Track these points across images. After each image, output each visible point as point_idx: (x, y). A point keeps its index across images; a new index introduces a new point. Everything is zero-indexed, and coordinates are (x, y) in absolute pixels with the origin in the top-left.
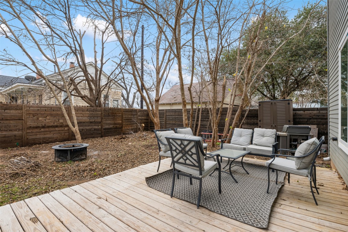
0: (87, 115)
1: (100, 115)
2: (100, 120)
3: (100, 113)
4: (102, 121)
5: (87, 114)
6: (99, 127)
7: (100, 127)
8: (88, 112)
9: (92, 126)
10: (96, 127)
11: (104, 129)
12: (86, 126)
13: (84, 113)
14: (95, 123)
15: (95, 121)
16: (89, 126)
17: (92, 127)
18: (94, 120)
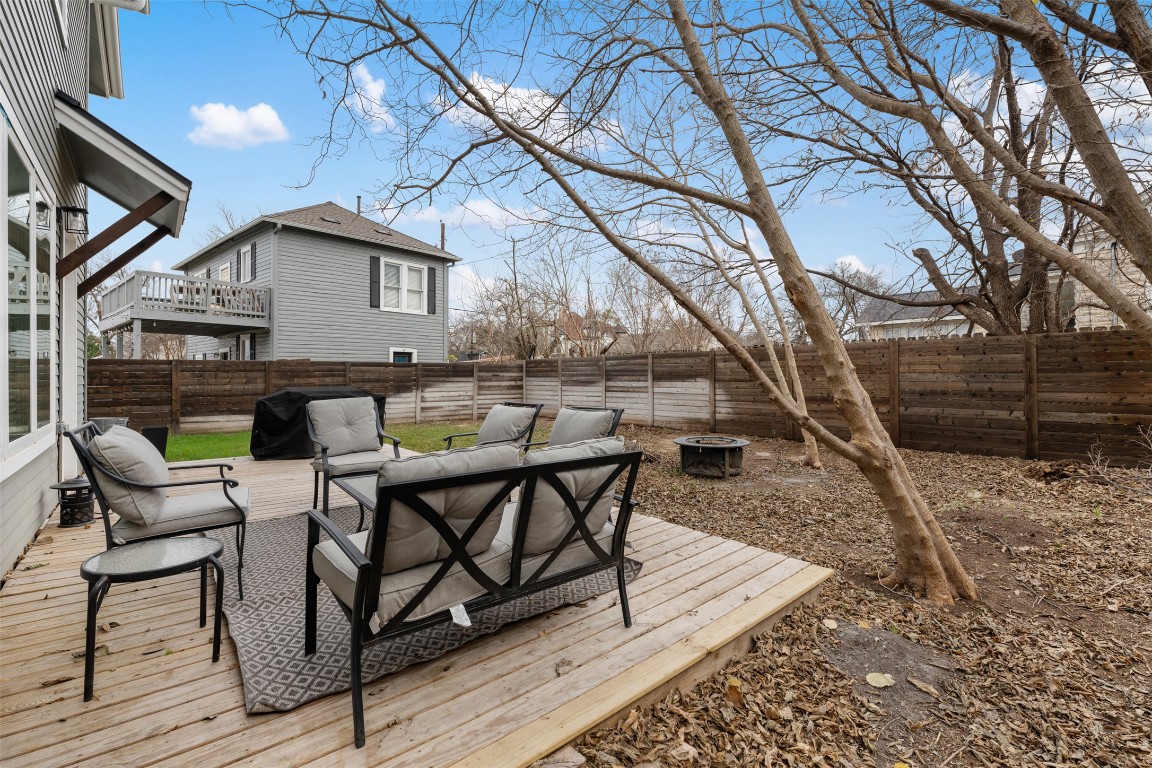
0: (957, 368)
1: (1021, 367)
2: (1020, 386)
3: (1020, 357)
4: (1028, 391)
5: (958, 362)
6: (1015, 413)
7: (1019, 414)
8: (961, 357)
9: (978, 407)
10: (1003, 414)
11: (1042, 426)
12: (951, 405)
13: (942, 359)
14: (993, 397)
15: (990, 389)
16: (964, 406)
17: (979, 412)
18: (986, 386)
